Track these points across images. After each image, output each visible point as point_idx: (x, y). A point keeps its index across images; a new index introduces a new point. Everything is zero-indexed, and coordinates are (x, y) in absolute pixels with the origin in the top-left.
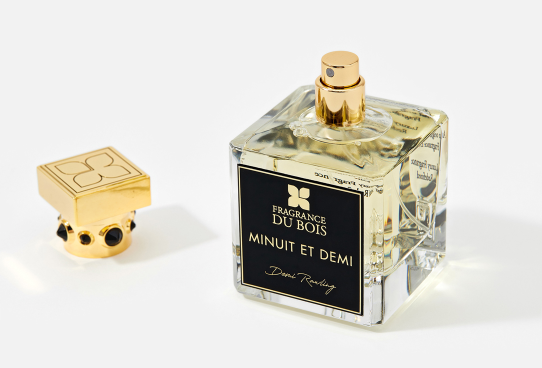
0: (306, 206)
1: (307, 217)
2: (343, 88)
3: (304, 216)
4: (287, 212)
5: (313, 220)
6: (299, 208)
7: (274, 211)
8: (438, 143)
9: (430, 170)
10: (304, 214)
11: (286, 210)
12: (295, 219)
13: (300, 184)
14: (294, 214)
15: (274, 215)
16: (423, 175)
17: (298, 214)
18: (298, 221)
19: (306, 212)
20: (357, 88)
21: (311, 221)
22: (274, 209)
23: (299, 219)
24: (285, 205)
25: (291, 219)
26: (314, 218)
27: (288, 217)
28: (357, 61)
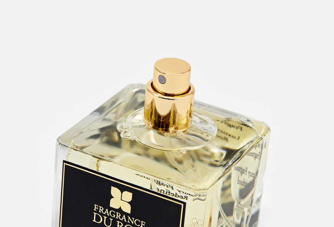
0: (127, 209)
1: (127, 219)
2: (173, 95)
3: (125, 219)
4: (108, 212)
5: (133, 223)
6: (120, 210)
7: (95, 210)
8: (259, 153)
9: (250, 177)
10: (124, 216)
11: (107, 210)
12: (115, 220)
13: (123, 187)
14: (114, 215)
15: (95, 214)
16: (243, 181)
17: (118, 216)
18: (118, 222)
19: (127, 214)
20: (187, 97)
21: (131, 224)
22: (95, 208)
23: (119, 220)
24: (106, 205)
25: (111, 220)
26: (134, 221)
27: (108, 217)
28: (189, 70)
